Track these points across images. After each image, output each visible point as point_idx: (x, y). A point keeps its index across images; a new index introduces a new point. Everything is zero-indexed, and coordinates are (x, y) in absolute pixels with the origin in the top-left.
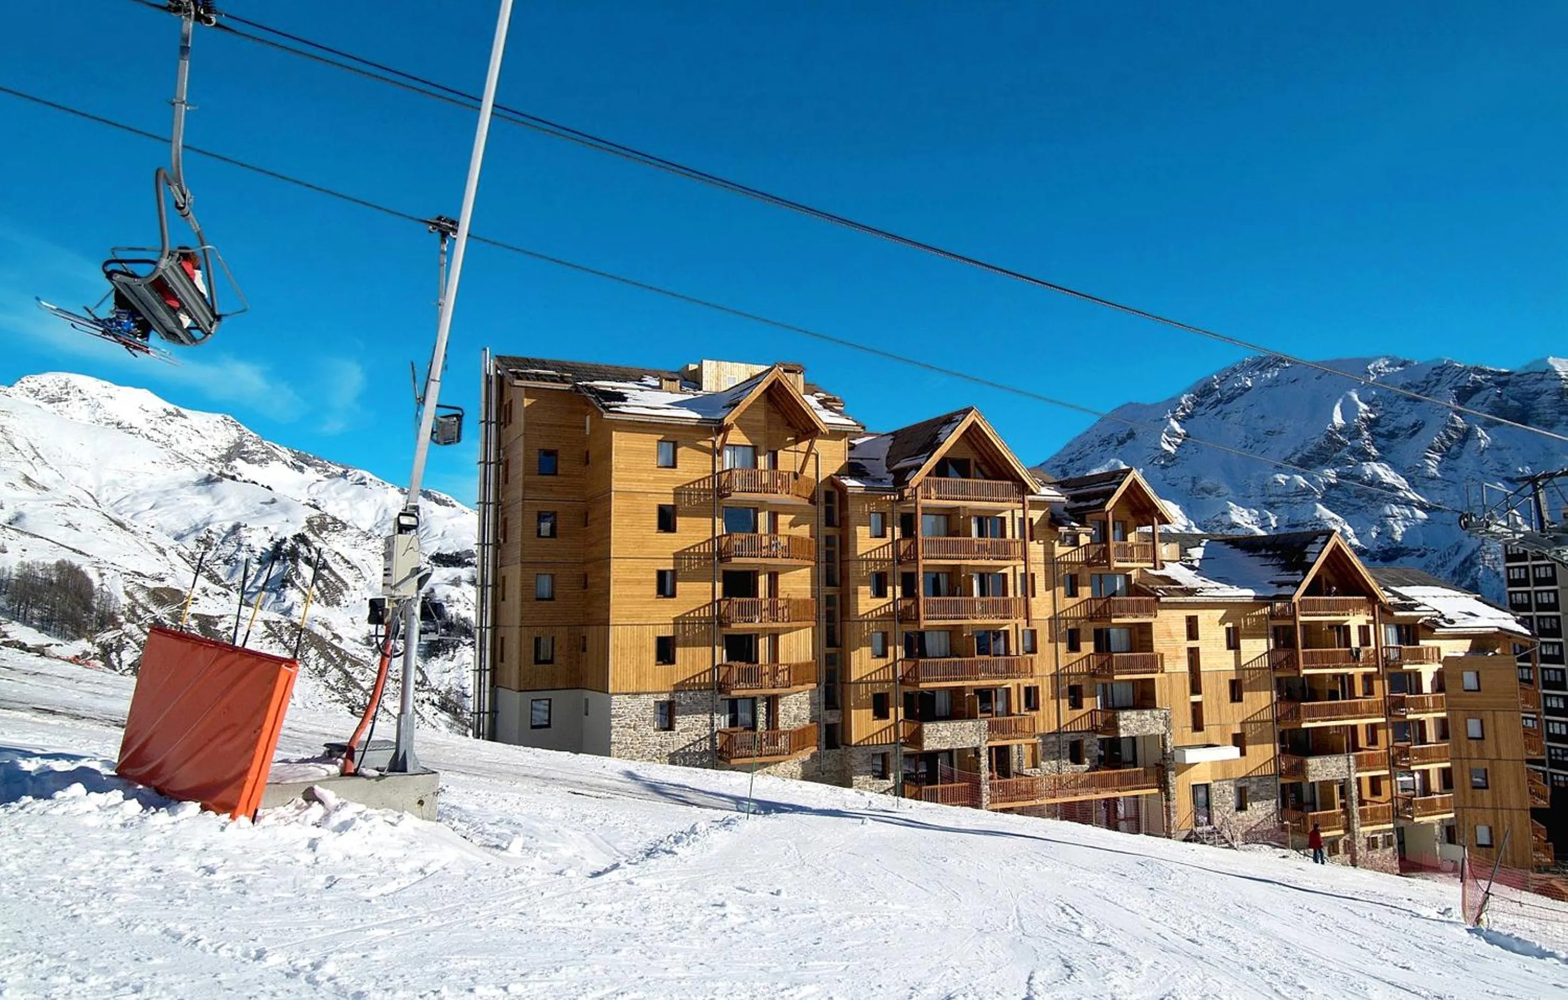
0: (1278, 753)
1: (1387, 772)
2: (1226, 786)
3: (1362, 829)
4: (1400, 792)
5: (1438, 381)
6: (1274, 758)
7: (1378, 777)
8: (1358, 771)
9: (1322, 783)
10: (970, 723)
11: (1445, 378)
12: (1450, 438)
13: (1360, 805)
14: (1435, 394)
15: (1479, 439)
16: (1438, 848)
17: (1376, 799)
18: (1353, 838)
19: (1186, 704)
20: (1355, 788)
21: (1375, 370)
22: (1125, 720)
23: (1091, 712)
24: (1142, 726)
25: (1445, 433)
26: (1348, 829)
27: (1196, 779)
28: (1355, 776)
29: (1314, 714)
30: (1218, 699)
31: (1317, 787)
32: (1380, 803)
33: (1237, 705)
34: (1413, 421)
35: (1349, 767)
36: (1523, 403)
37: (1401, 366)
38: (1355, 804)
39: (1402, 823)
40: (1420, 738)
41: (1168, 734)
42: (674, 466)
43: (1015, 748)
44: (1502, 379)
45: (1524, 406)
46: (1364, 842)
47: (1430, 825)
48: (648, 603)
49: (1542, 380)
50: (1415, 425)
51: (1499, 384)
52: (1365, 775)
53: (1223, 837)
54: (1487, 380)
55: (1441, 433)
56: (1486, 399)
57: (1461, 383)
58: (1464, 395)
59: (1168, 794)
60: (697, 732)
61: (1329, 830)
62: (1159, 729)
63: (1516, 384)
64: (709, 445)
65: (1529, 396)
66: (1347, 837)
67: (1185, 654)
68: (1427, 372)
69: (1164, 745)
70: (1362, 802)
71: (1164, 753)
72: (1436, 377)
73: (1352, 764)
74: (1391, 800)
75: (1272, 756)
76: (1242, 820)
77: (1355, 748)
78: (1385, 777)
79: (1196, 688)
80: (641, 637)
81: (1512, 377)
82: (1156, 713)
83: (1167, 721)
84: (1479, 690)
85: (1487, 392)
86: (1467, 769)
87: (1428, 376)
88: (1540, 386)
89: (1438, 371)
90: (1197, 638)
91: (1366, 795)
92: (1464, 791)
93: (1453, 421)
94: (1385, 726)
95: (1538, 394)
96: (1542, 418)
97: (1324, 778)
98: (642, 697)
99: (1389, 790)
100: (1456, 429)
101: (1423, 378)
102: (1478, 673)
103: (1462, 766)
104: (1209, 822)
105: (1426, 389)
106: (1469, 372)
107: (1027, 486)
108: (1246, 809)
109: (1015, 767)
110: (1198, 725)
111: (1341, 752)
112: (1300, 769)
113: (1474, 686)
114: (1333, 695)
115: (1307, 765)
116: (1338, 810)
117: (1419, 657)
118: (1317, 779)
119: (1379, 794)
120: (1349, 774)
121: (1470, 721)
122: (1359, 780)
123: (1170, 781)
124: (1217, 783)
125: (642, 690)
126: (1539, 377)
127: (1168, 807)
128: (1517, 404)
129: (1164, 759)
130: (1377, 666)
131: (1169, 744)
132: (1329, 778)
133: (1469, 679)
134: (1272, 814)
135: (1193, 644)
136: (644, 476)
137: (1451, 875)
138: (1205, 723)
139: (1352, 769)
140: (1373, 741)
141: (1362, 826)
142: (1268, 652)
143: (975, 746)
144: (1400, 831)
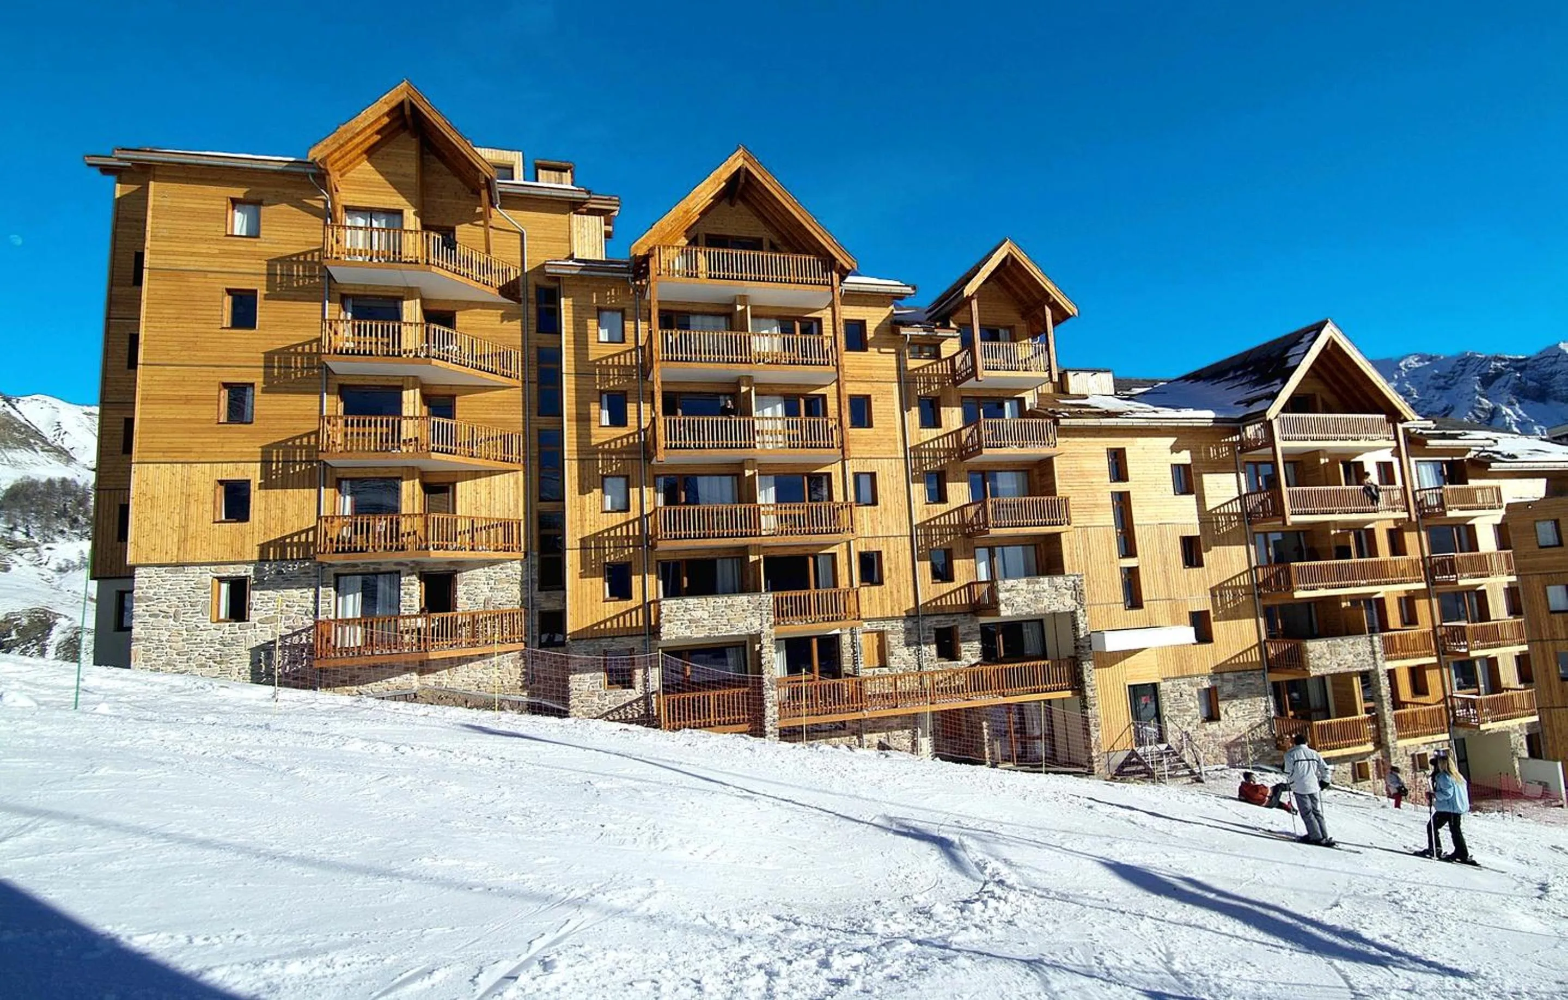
0: (1264, 637)
1: (1434, 660)
2: (1186, 687)
3: (1401, 743)
4: (1456, 690)
5: (1463, 370)
6: (1259, 644)
7: (1422, 668)
8: (1388, 659)
9: (1336, 677)
10: (744, 598)
11: (1469, 368)
12: (1478, 417)
13: (1395, 709)
14: (1462, 382)
15: (1504, 416)
16: (1517, 766)
17: (1422, 699)
18: (1387, 756)
19: (1112, 570)
20: (1384, 683)
21: (1406, 366)
22: (1007, 591)
23: (969, 585)
24: (1037, 600)
25: (1474, 413)
26: (1380, 743)
27: (1132, 677)
28: (1384, 666)
29: (1312, 578)
30: (1165, 563)
31: (1329, 682)
32: (1426, 705)
33: (1195, 571)
34: (1444, 405)
35: (1374, 653)
36: (1540, 383)
37: (1429, 360)
38: (1387, 706)
39: (1462, 732)
40: (1480, 614)
41: (1080, 612)
42: (257, 236)
43: (846, 639)
44: (1520, 364)
45: (1542, 385)
46: (1408, 761)
47: (1504, 735)
48: (203, 431)
49: (1555, 362)
50: (1445, 409)
51: (1517, 369)
52: (1402, 665)
53: (1181, 761)
54: (1506, 367)
55: (1470, 413)
56: (1507, 382)
57: (1484, 371)
58: (1487, 381)
59: (1084, 698)
60: (289, 623)
61: (1348, 746)
62: (1066, 603)
63: (1533, 367)
64: (321, 205)
65: (1546, 377)
66: (1378, 755)
67: (1109, 500)
68: (1453, 363)
69: (1075, 627)
70: (1397, 703)
71: (1077, 639)
72: (1461, 368)
73: (1377, 649)
74: (1444, 700)
75: (1256, 642)
76: (1214, 735)
77: (1384, 627)
78: (1431, 666)
79: (1128, 547)
80: (187, 481)
81: (1528, 362)
82: (1059, 580)
83: (1078, 594)
84: (1561, 544)
85: (1507, 377)
86: (1552, 654)
87: (1453, 367)
88: (1555, 368)
89: (1462, 362)
90: (1125, 479)
91: (1405, 692)
92: (1550, 685)
93: (1480, 403)
94: (1426, 594)
95: (1553, 374)
96: (1559, 394)
97: (1334, 668)
98: (188, 570)
99: (1440, 687)
100: (1483, 409)
101: (1450, 369)
102: (1557, 522)
103: (1543, 651)
104: (1161, 740)
105: (1453, 378)
106: (1490, 361)
107: (835, 259)
108: (1218, 719)
109: (847, 667)
110: (1134, 598)
111: (1362, 632)
112: (1297, 659)
113: (1551, 538)
114: (1344, 552)
115: (1306, 651)
116: (1362, 715)
117: (1468, 500)
118: (1323, 671)
119: (1425, 693)
120: (1375, 663)
121: (1551, 589)
122: (1391, 674)
123: (1086, 679)
124: (1170, 683)
125: (189, 559)
126: (1553, 360)
127: (1086, 719)
128: (1535, 384)
129: (1076, 648)
130: (1408, 510)
131: (1081, 626)
132: (1343, 669)
133: (1546, 532)
134: (1260, 726)
135: (1121, 487)
136: (202, 248)
137: (1540, 802)
138: (1144, 597)
139: (1378, 656)
140: (1410, 618)
141: (1400, 738)
142: (1239, 498)
143: (752, 631)
144: (1461, 745)
